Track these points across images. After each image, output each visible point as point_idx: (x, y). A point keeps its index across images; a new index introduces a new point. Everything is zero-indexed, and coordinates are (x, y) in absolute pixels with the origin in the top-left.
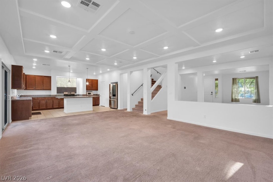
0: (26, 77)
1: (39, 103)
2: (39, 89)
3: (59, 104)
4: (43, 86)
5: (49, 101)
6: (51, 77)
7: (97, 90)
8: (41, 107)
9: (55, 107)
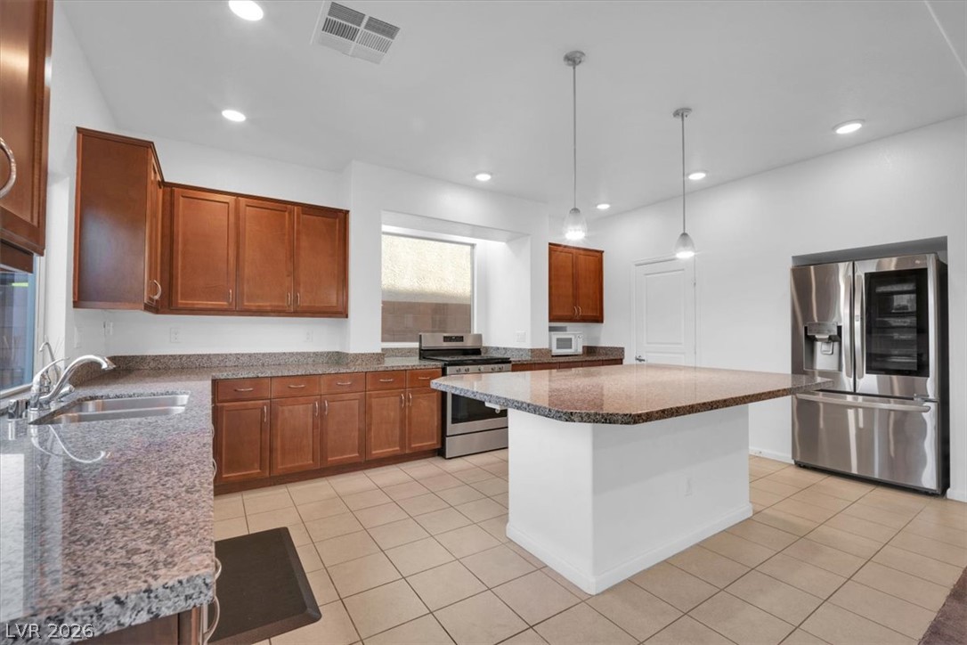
0: (172, 205)
1: (269, 425)
2: (266, 304)
3: (402, 422)
4: (297, 283)
5: (336, 404)
6: (347, 212)
7: (598, 319)
8: (278, 455)
9: (377, 452)
